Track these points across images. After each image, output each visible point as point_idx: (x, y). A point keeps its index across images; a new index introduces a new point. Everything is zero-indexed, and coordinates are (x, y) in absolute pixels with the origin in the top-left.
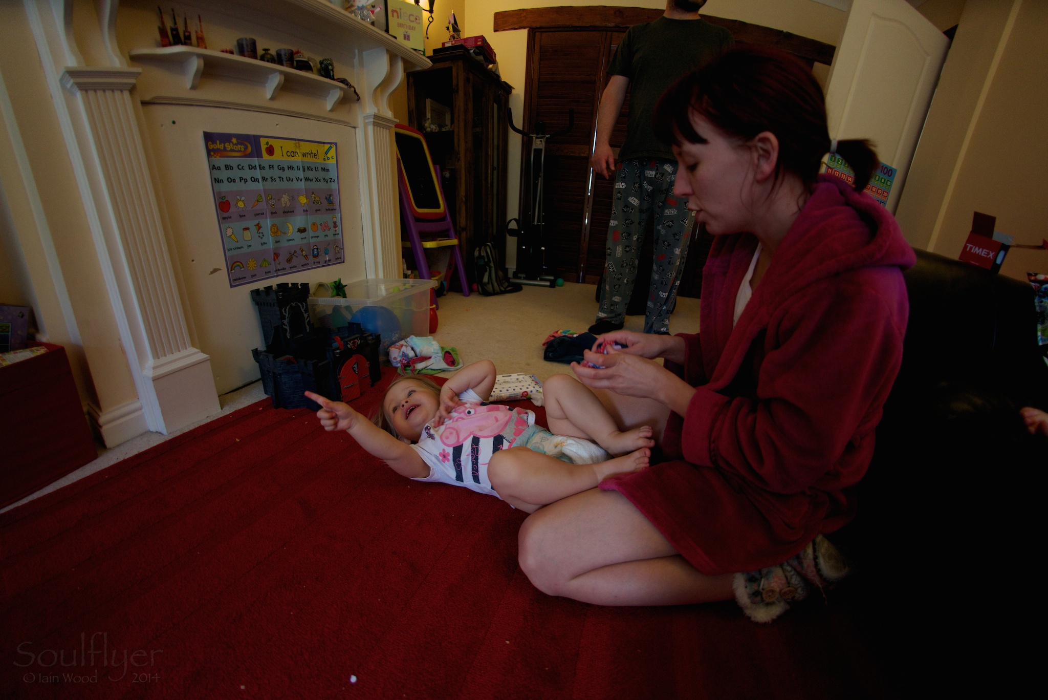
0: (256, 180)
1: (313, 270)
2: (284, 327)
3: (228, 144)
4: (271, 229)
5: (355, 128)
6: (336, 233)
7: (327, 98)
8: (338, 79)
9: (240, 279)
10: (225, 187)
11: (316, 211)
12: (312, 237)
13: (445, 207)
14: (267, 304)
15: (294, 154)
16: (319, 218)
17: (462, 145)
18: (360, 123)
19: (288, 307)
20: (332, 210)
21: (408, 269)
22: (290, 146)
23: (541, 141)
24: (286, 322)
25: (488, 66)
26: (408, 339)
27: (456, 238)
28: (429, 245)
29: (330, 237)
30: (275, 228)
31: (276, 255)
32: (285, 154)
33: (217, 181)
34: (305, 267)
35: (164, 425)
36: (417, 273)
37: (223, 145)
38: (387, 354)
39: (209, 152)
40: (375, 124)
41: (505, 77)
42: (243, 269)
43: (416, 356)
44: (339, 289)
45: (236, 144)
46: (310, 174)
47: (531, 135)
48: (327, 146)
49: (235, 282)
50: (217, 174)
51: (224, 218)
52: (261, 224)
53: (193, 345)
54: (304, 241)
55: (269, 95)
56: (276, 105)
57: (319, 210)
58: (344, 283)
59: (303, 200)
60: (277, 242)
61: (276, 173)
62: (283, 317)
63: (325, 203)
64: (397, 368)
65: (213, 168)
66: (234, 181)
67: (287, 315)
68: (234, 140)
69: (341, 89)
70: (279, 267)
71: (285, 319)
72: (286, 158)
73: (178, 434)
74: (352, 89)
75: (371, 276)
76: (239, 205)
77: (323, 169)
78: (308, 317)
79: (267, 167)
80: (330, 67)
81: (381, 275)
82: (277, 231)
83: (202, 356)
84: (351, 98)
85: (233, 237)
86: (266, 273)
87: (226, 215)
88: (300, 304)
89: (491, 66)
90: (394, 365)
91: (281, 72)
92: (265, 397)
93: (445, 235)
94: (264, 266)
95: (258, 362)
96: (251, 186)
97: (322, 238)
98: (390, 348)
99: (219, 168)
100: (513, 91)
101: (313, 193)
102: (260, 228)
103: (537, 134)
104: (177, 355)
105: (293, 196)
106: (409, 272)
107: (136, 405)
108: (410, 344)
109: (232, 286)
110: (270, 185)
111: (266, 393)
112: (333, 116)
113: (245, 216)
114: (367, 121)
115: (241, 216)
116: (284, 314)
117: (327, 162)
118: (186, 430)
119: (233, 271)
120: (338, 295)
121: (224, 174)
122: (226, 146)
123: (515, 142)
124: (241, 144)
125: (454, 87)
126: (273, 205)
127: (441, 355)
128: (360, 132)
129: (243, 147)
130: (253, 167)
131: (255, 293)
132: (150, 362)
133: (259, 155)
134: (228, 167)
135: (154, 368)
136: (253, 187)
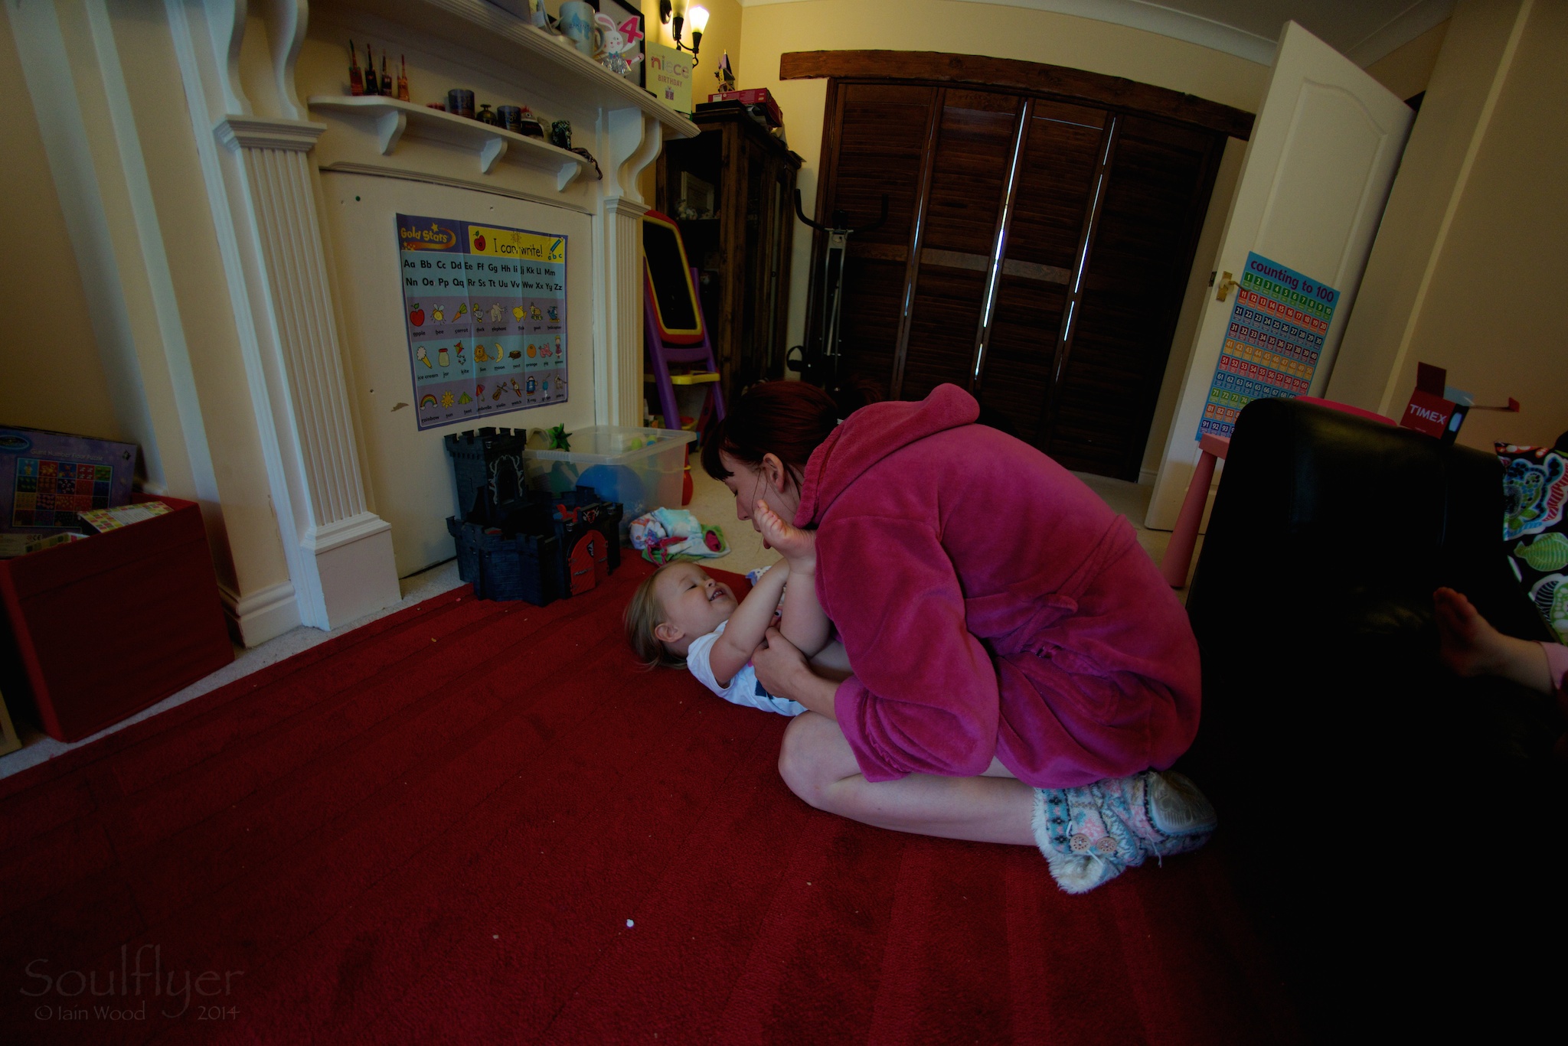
0: (460, 283)
1: (527, 410)
2: (491, 488)
3: (427, 232)
4: (476, 352)
5: (591, 215)
6: (559, 360)
7: (558, 174)
8: (576, 149)
9: (431, 419)
10: (419, 291)
11: (535, 328)
12: (527, 365)
13: (702, 326)
14: (468, 455)
15: (510, 249)
16: (538, 339)
17: (731, 240)
18: (599, 208)
19: (497, 462)
20: (556, 328)
21: (651, 413)
22: (505, 238)
23: (841, 238)
24: (493, 481)
25: (770, 129)
26: (656, 512)
27: (716, 372)
28: (681, 380)
29: (551, 366)
30: (481, 350)
31: (480, 388)
32: (499, 249)
33: (409, 282)
34: (517, 406)
35: (327, 617)
36: (661, 418)
37: (420, 232)
38: (628, 531)
39: (403, 243)
40: (619, 212)
41: (792, 146)
42: (435, 406)
43: (667, 535)
44: (561, 438)
45: (437, 233)
46: (531, 278)
47: (826, 229)
48: (554, 240)
49: (425, 423)
50: (411, 273)
51: (415, 334)
52: (464, 345)
53: (369, 509)
54: (518, 370)
55: (484, 168)
56: (491, 180)
57: (539, 328)
58: (566, 431)
59: (519, 313)
60: (482, 370)
62: (490, 475)
63: (548, 318)
64: (640, 552)
65: (406, 264)
66: (431, 283)
67: (495, 472)
68: (435, 227)
69: (579, 162)
70: (483, 405)
71: (492, 477)
72: (500, 255)
73: (347, 630)
74: (594, 163)
75: (602, 422)
76: (435, 316)
77: (547, 272)
78: (521, 477)
79: (475, 267)
80: (567, 133)
81: (616, 422)
82: (483, 355)
83: (381, 524)
84: (591, 173)
85: (426, 360)
86: (466, 412)
87: (418, 329)
88: (512, 458)
89: (774, 129)
90: (637, 546)
91: (504, 138)
92: (461, 584)
93: (701, 366)
94: (463, 402)
95: (453, 535)
96: (453, 291)
97: (540, 367)
98: (632, 523)
99: (413, 265)
100: (803, 164)
101: (532, 304)
102: (461, 349)
103: (836, 228)
104: (347, 521)
105: (506, 306)
106: (651, 418)
107: (287, 589)
108: (658, 519)
109: (420, 429)
110: (477, 290)
111: (462, 578)
112: (564, 198)
113: (442, 332)
114: (608, 207)
115: (438, 332)
116: (492, 470)
117: (553, 261)
118: (358, 626)
119: (423, 408)
120: (559, 446)
121: (419, 273)
122: (424, 235)
123: (803, 237)
124: (443, 233)
125: (723, 159)
126: (480, 319)
127: (700, 535)
128: (597, 222)
129: (445, 237)
130: (456, 266)
131: (450, 440)
132: (312, 529)
133: (466, 250)
134: (425, 264)
135: (318, 538)
136: (455, 291)
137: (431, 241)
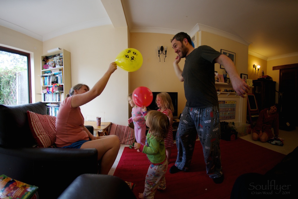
11: (232, 111)
15: (229, 103)
19: (225, 125)
23: (281, 94)
29: (233, 115)
46: (231, 106)
47: (279, 92)
54: (229, 115)
56: (228, 97)
60: (225, 115)
61: (227, 105)
77: (234, 105)
102: (223, 113)
105: (228, 109)
110: (225, 107)
120: (233, 124)
126: (225, 110)
128: (240, 98)
136: (223, 107)
137: (221, 103)
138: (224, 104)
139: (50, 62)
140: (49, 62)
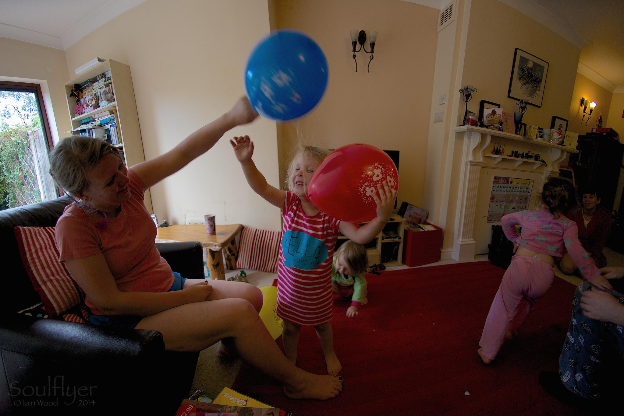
0: (505, 191)
2: (500, 240)
4: (505, 206)
5: (542, 174)
10: (495, 193)
11: (521, 202)
15: (518, 183)
18: (545, 172)
20: (526, 202)
22: (518, 181)
24: (501, 238)
33: (493, 190)
35: (459, 259)
40: (550, 174)
42: (492, 217)
45: (502, 180)
46: (522, 190)
48: (531, 181)
49: (489, 221)
53: (473, 238)
56: (518, 168)
59: (517, 198)
60: (505, 211)
61: (511, 189)
63: (524, 200)
66: (498, 191)
69: (541, 164)
72: (515, 185)
74: (545, 163)
76: (497, 198)
77: (527, 189)
79: (509, 187)
82: (506, 208)
83: (474, 242)
84: (544, 165)
85: (492, 208)
87: (493, 201)
95: (489, 248)
99: (495, 187)
101: (521, 196)
102: (501, 206)
104: (468, 240)
105: (514, 197)
107: (451, 250)
109: (487, 223)
110: (508, 193)
112: (535, 171)
115: (497, 202)
119: (489, 218)
121: (496, 189)
126: (507, 199)
128: (544, 176)
129: (504, 181)
130: (505, 187)
131: (493, 226)
132: (460, 239)
133: (508, 184)
134: (498, 187)
135: (462, 242)
136: (503, 193)
137: (500, 182)
138: (506, 185)
139: (87, 97)
140: (84, 97)
